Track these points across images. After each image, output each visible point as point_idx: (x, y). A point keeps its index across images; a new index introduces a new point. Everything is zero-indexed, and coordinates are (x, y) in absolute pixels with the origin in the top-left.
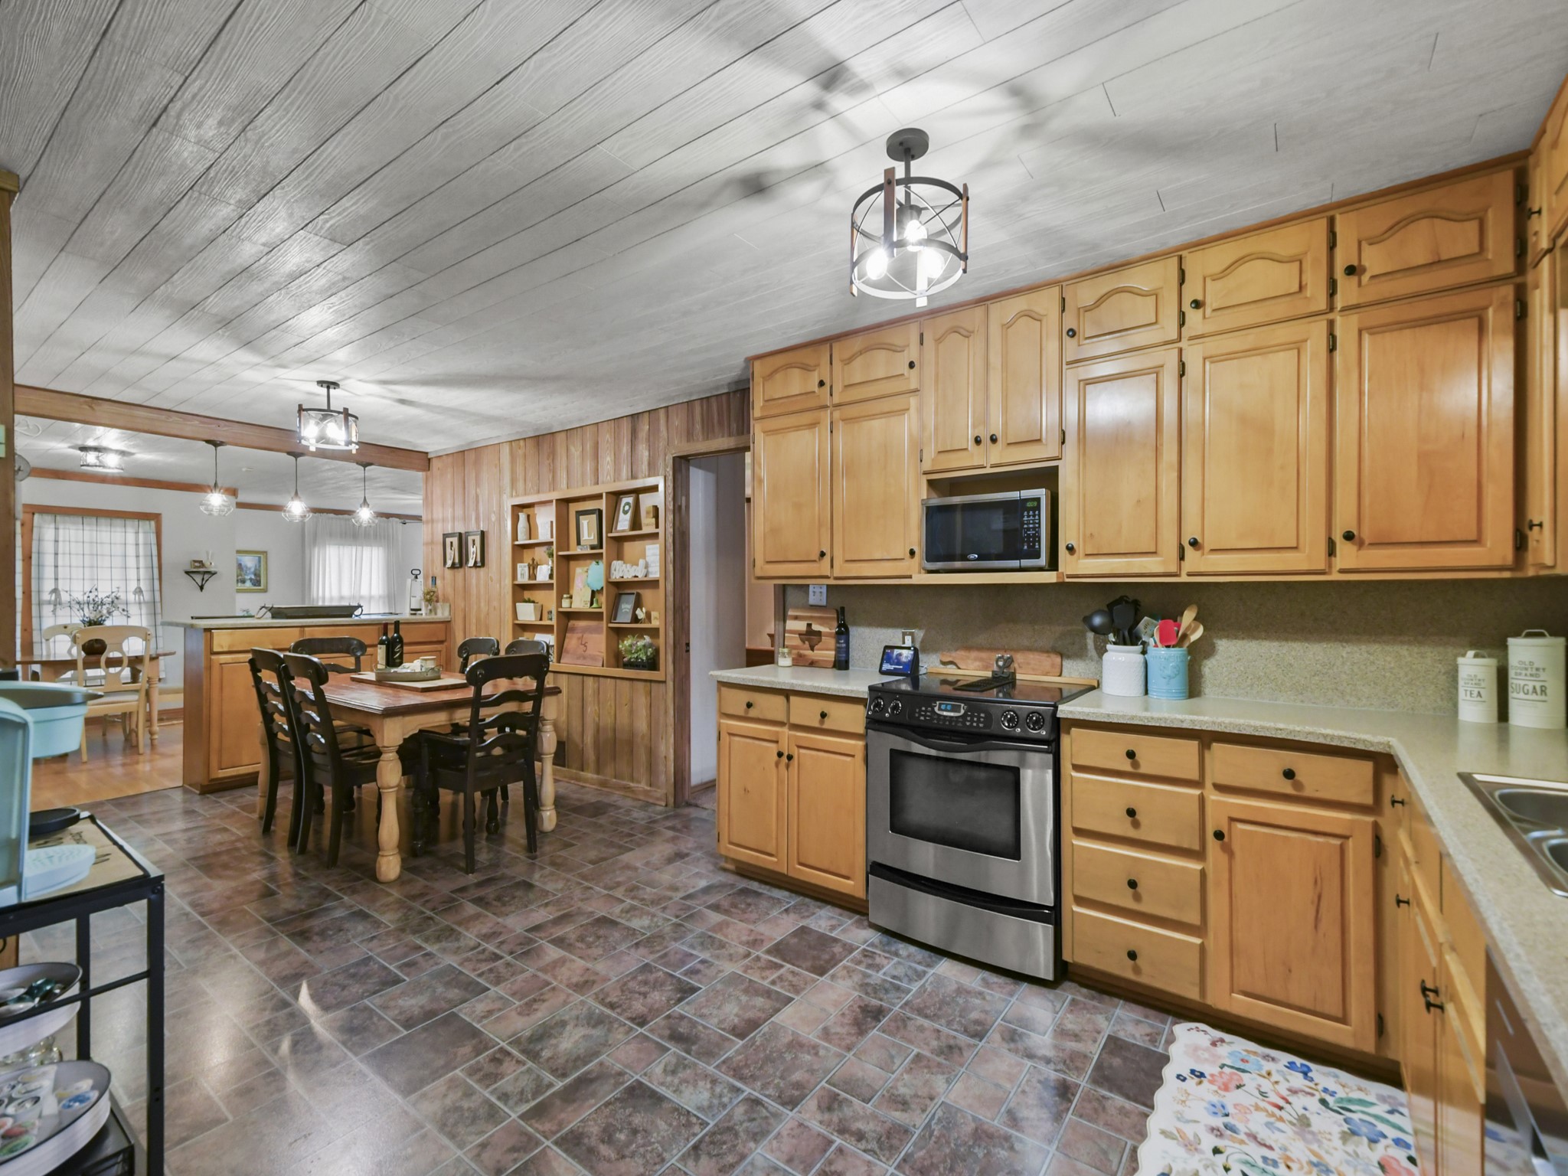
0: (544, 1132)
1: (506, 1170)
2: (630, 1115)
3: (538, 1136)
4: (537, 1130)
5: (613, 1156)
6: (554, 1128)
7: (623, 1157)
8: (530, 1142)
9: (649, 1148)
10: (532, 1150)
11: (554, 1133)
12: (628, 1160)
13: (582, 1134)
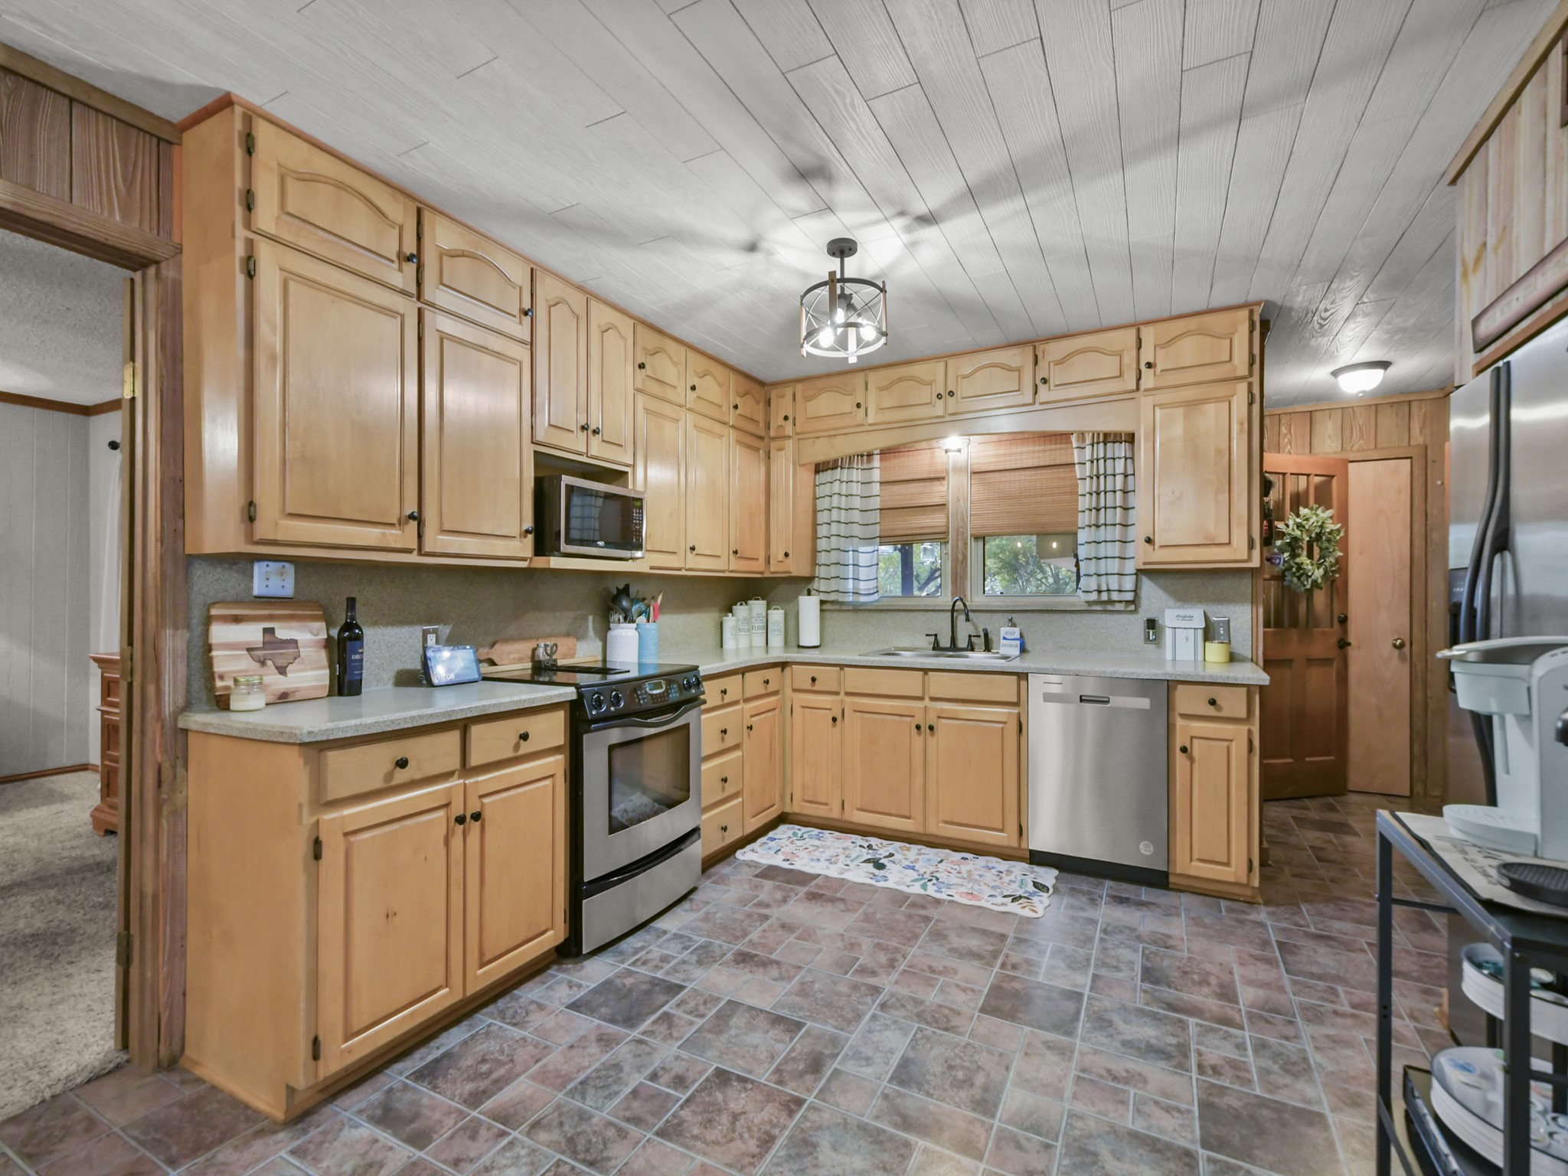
0: (987, 1131)
1: (1041, 1142)
2: (935, 1076)
3: (993, 1134)
4: (988, 1138)
5: (982, 1073)
6: (978, 1125)
7: (979, 1068)
8: (1002, 1138)
9: (962, 1055)
10: (1011, 1132)
11: (983, 1123)
12: (980, 1064)
13: (972, 1102)
